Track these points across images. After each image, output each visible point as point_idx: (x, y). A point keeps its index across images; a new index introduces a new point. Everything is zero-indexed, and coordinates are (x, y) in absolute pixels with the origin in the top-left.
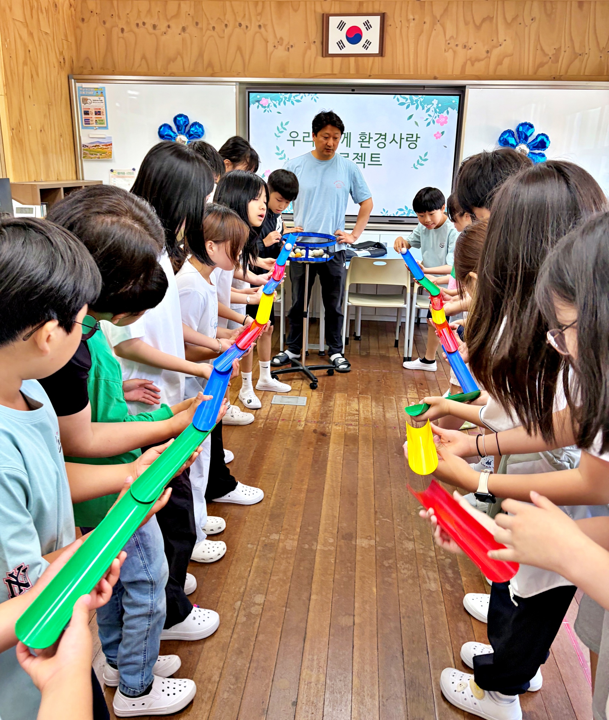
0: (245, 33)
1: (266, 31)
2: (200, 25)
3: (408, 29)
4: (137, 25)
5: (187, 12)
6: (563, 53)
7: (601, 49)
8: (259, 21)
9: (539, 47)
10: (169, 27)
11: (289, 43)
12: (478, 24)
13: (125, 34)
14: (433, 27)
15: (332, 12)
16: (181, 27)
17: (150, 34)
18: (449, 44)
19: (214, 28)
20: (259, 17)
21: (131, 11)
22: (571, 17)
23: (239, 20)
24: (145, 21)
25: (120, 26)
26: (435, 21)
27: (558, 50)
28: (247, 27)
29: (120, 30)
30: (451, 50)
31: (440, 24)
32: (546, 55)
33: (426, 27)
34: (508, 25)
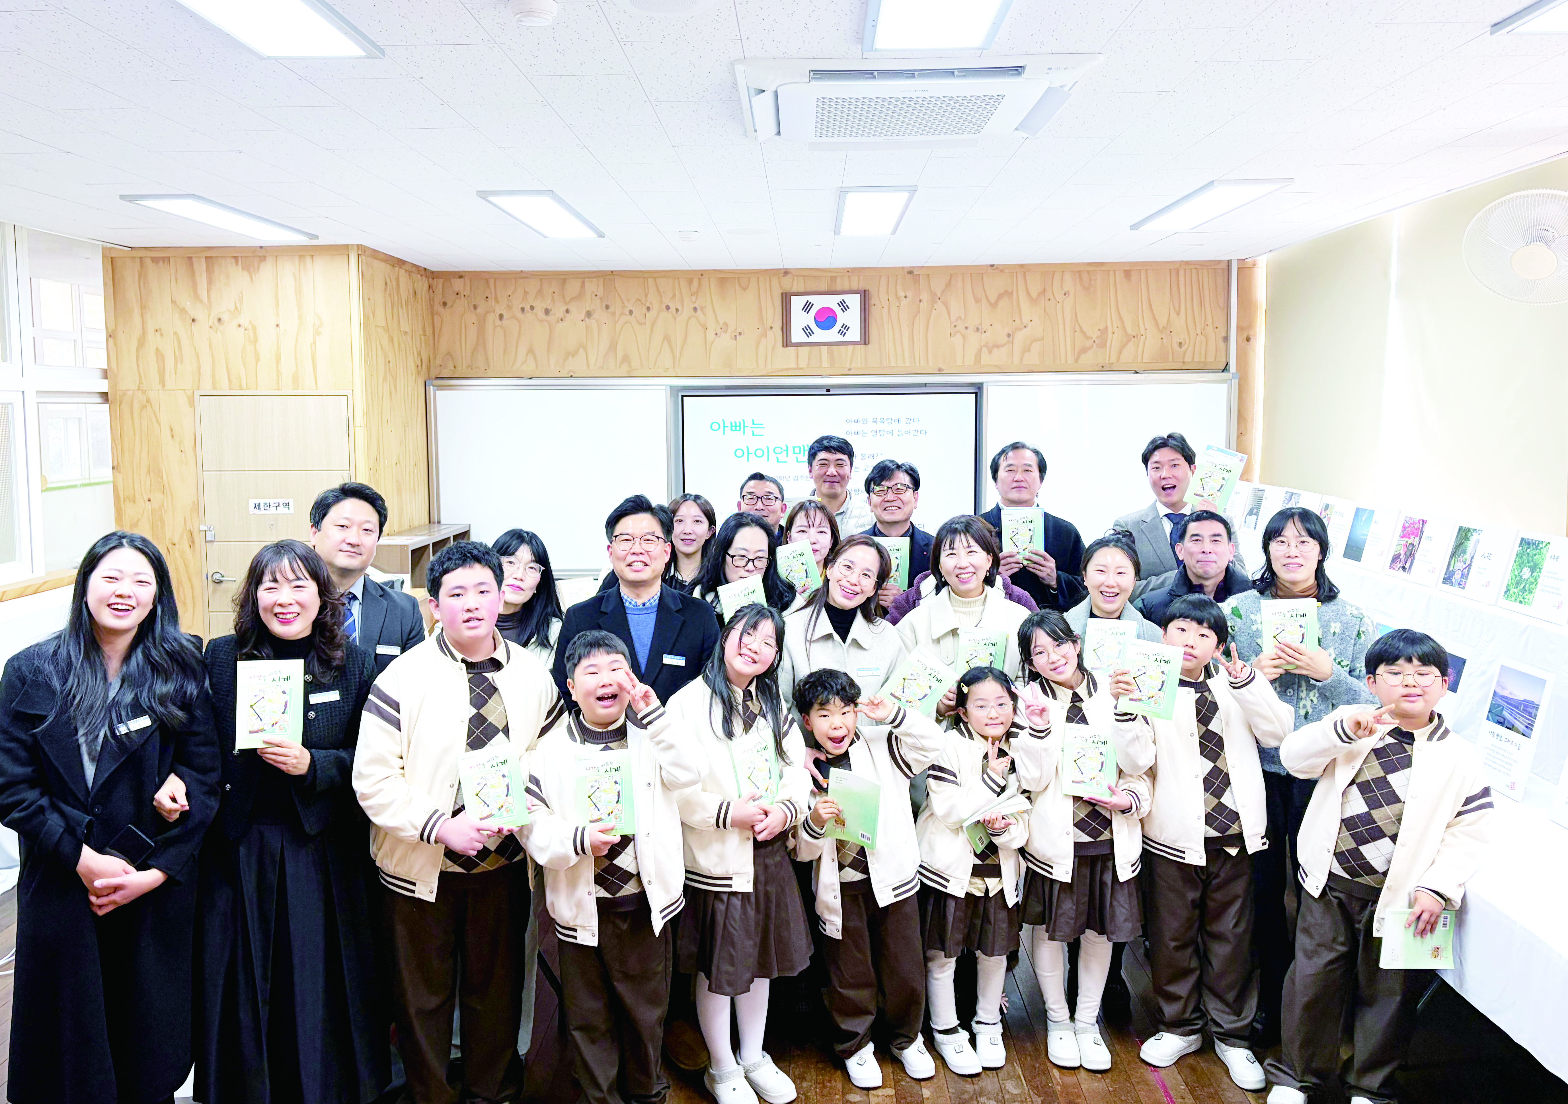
0: (675, 319)
1: (705, 314)
2: (611, 309)
3: (899, 309)
4: (523, 309)
5: (593, 292)
6: (1110, 334)
7: (1161, 329)
8: (695, 302)
9: (1077, 329)
10: (567, 311)
11: (736, 329)
12: (993, 301)
13: (505, 322)
14: (933, 307)
15: (794, 290)
16: (584, 312)
17: (542, 321)
18: (955, 326)
19: (631, 312)
20: (693, 298)
21: (513, 293)
22: (1116, 292)
23: (667, 301)
24: (534, 305)
25: (498, 312)
26: (934, 298)
27: (1104, 331)
28: (677, 310)
29: (498, 316)
30: (958, 335)
31: (942, 302)
32: (1088, 338)
33: (924, 306)
34: (1033, 301)
